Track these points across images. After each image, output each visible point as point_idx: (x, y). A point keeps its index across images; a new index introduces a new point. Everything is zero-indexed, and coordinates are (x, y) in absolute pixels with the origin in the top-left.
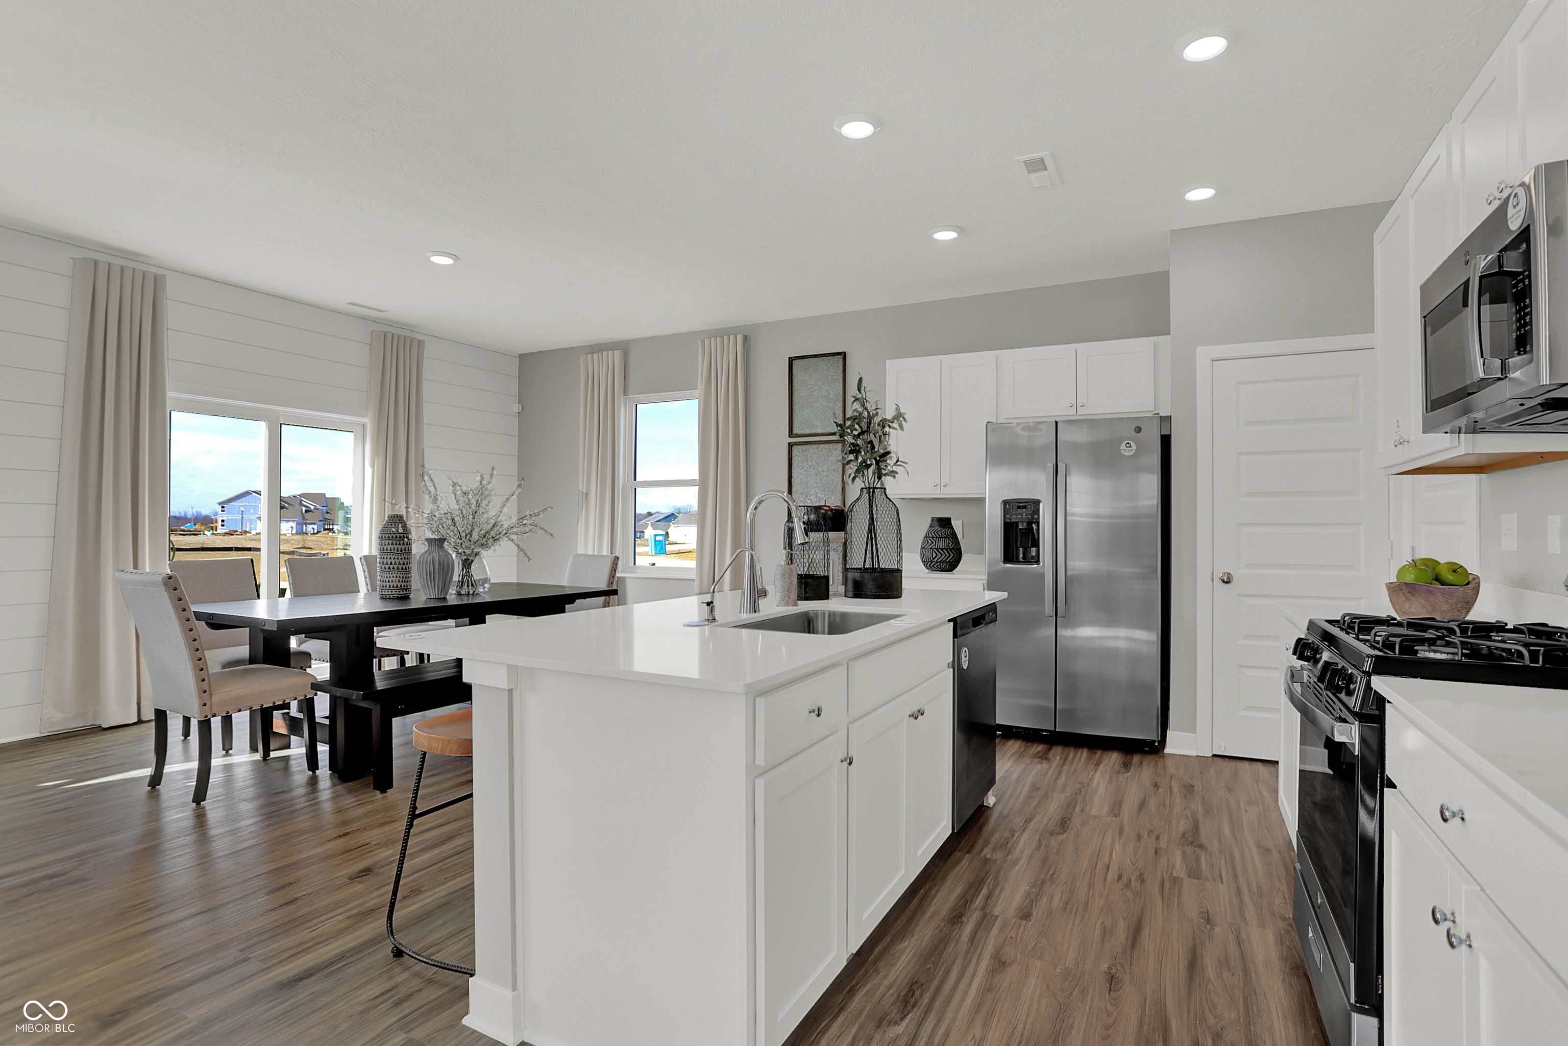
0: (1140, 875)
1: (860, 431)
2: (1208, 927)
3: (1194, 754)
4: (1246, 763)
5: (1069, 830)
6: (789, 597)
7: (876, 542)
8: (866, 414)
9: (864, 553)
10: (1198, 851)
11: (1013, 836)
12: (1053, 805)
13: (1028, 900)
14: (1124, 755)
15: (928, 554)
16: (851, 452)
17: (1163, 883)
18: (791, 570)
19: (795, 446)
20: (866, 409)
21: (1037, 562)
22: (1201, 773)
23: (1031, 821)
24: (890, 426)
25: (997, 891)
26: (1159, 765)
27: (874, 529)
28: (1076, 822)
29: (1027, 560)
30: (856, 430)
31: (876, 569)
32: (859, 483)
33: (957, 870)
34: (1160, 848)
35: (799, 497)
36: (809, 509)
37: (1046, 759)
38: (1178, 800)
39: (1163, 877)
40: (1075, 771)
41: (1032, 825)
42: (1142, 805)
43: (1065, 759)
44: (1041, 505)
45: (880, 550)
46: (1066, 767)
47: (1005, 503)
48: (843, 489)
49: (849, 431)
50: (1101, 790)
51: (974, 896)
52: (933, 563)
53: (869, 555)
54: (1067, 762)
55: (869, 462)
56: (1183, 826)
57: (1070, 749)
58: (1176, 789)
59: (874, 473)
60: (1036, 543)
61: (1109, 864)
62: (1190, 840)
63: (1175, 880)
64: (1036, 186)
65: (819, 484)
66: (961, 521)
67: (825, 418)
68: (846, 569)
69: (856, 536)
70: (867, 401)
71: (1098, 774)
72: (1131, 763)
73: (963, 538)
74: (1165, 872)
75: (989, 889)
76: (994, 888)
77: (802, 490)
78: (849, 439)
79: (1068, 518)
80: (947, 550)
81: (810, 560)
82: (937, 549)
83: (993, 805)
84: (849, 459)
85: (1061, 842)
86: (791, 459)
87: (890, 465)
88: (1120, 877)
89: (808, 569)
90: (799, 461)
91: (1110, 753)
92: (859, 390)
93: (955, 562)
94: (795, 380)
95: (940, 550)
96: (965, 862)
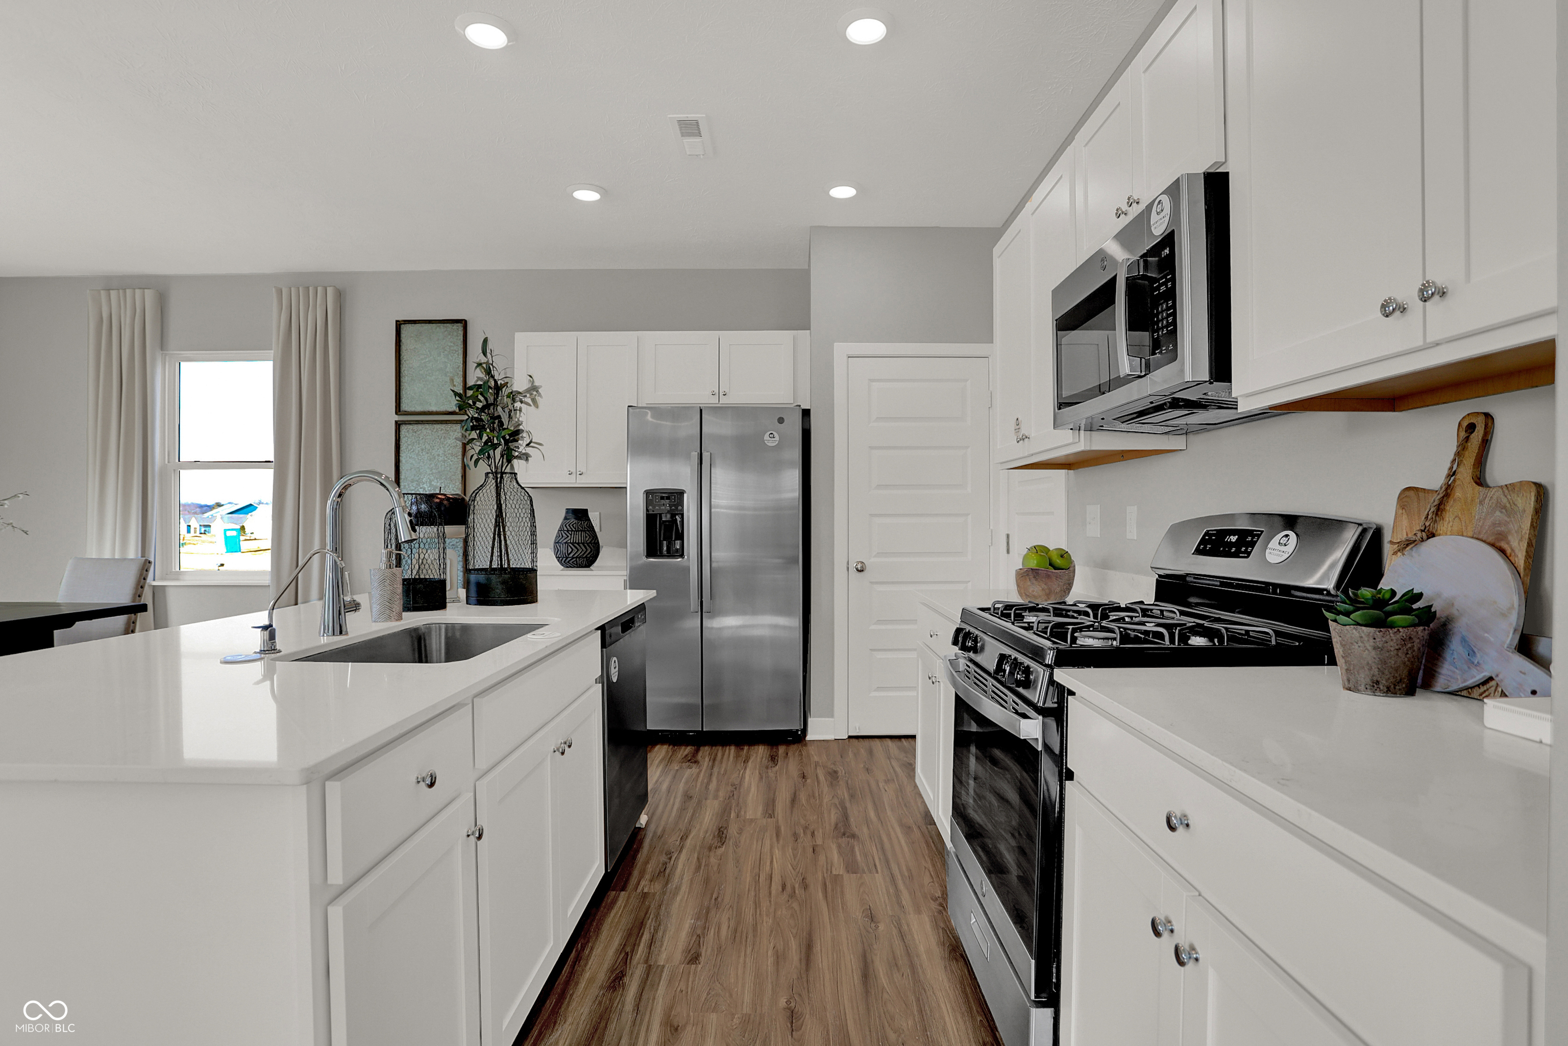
0: (803, 880)
1: (485, 403)
2: (873, 925)
3: (831, 737)
4: (877, 741)
5: (727, 841)
6: (391, 609)
7: (505, 538)
8: (492, 383)
9: (490, 549)
10: (852, 841)
11: (670, 859)
12: (708, 814)
13: (695, 937)
14: (769, 747)
15: (563, 548)
16: (473, 428)
17: (825, 884)
18: (394, 574)
19: (404, 425)
20: (493, 377)
21: (682, 556)
22: (842, 757)
23: (687, 837)
24: (522, 402)
25: (660, 934)
26: (803, 754)
27: (503, 523)
28: (733, 830)
29: (671, 554)
30: (481, 401)
31: (506, 569)
32: (483, 467)
33: (612, 914)
34: (817, 845)
35: (408, 484)
36: (418, 497)
37: (695, 762)
38: (826, 789)
39: (824, 878)
40: (726, 771)
41: (688, 842)
42: (794, 800)
43: (714, 760)
44: (685, 495)
45: (510, 547)
46: (716, 770)
47: (648, 493)
48: (464, 476)
49: (471, 402)
50: (753, 789)
51: (634, 945)
52: (569, 559)
53: (496, 554)
54: (717, 763)
55: (496, 441)
56: (833, 816)
57: (717, 747)
58: (822, 778)
59: (502, 456)
60: (680, 537)
61: (772, 874)
62: (842, 831)
63: (837, 879)
64: (688, 153)
65: (434, 471)
66: (598, 513)
67: (441, 394)
68: (467, 571)
69: (480, 530)
70: (493, 367)
71: (748, 772)
72: (777, 755)
73: (601, 531)
74: (825, 872)
75: (650, 933)
76: (656, 930)
77: (413, 477)
78: (472, 413)
79: (713, 510)
80: (583, 544)
81: (421, 561)
82: (573, 544)
83: (646, 825)
84: (471, 437)
85: (721, 856)
86: (399, 441)
87: (521, 446)
88: (784, 887)
89: (418, 572)
90: (409, 443)
91: (756, 747)
92: (485, 353)
93: (593, 557)
94: (403, 348)
95: (576, 545)
96: (620, 902)
